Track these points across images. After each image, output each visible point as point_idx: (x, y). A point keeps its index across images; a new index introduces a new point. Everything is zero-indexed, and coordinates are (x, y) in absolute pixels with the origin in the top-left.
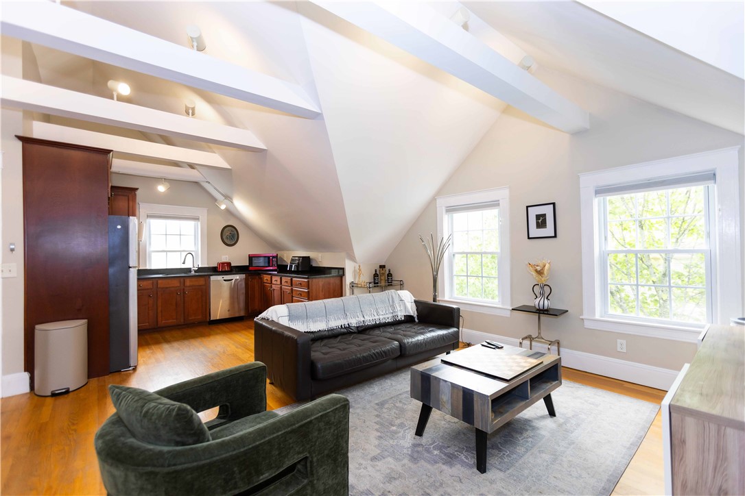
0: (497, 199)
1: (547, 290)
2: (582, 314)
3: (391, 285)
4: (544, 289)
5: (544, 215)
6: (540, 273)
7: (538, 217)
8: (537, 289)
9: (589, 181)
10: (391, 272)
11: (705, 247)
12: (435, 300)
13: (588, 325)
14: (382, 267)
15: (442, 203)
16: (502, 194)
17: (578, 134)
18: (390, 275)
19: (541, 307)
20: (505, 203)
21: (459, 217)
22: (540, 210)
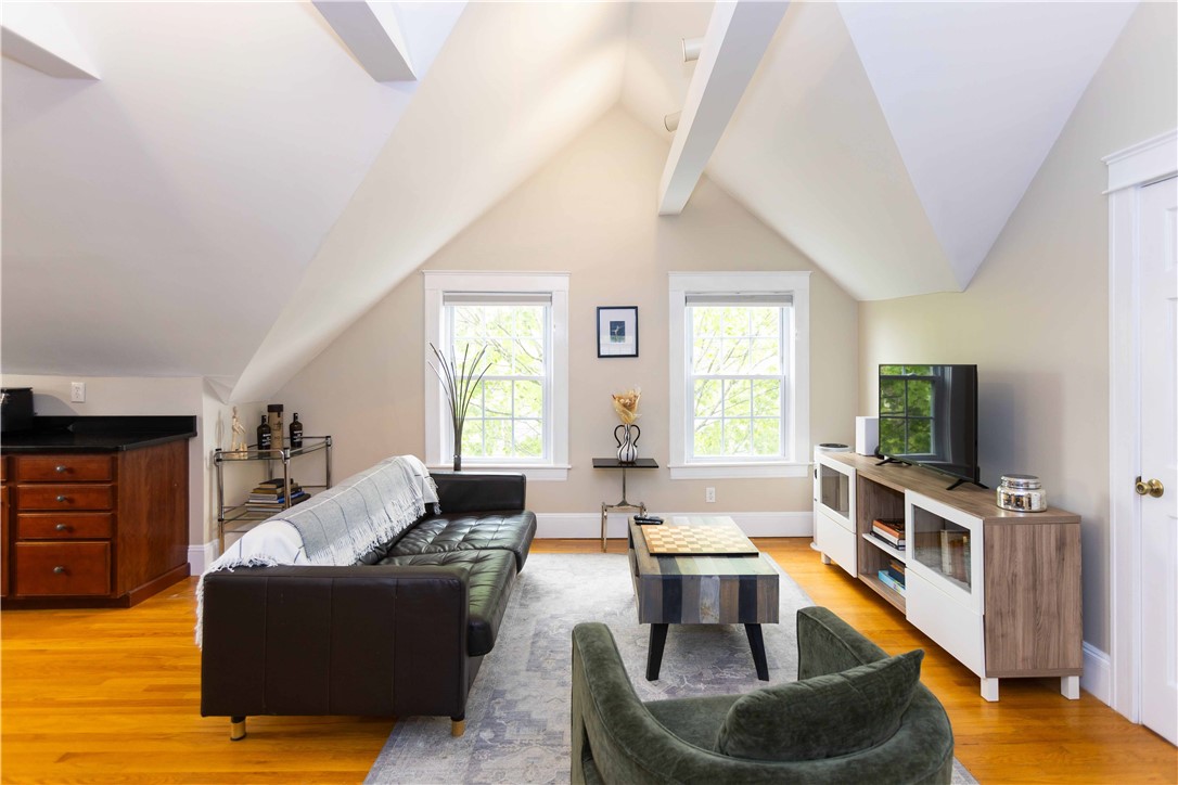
0: (548, 289)
1: (634, 432)
2: (669, 462)
3: (300, 453)
4: (628, 430)
5: (622, 324)
6: (629, 407)
7: (614, 325)
8: (620, 432)
9: (680, 283)
10: (299, 420)
11: (778, 372)
12: (457, 467)
13: (675, 475)
14: (276, 409)
15: (436, 283)
16: (559, 284)
17: (667, 217)
18: (296, 426)
19: (624, 459)
20: (561, 300)
21: (462, 311)
22: (617, 316)
